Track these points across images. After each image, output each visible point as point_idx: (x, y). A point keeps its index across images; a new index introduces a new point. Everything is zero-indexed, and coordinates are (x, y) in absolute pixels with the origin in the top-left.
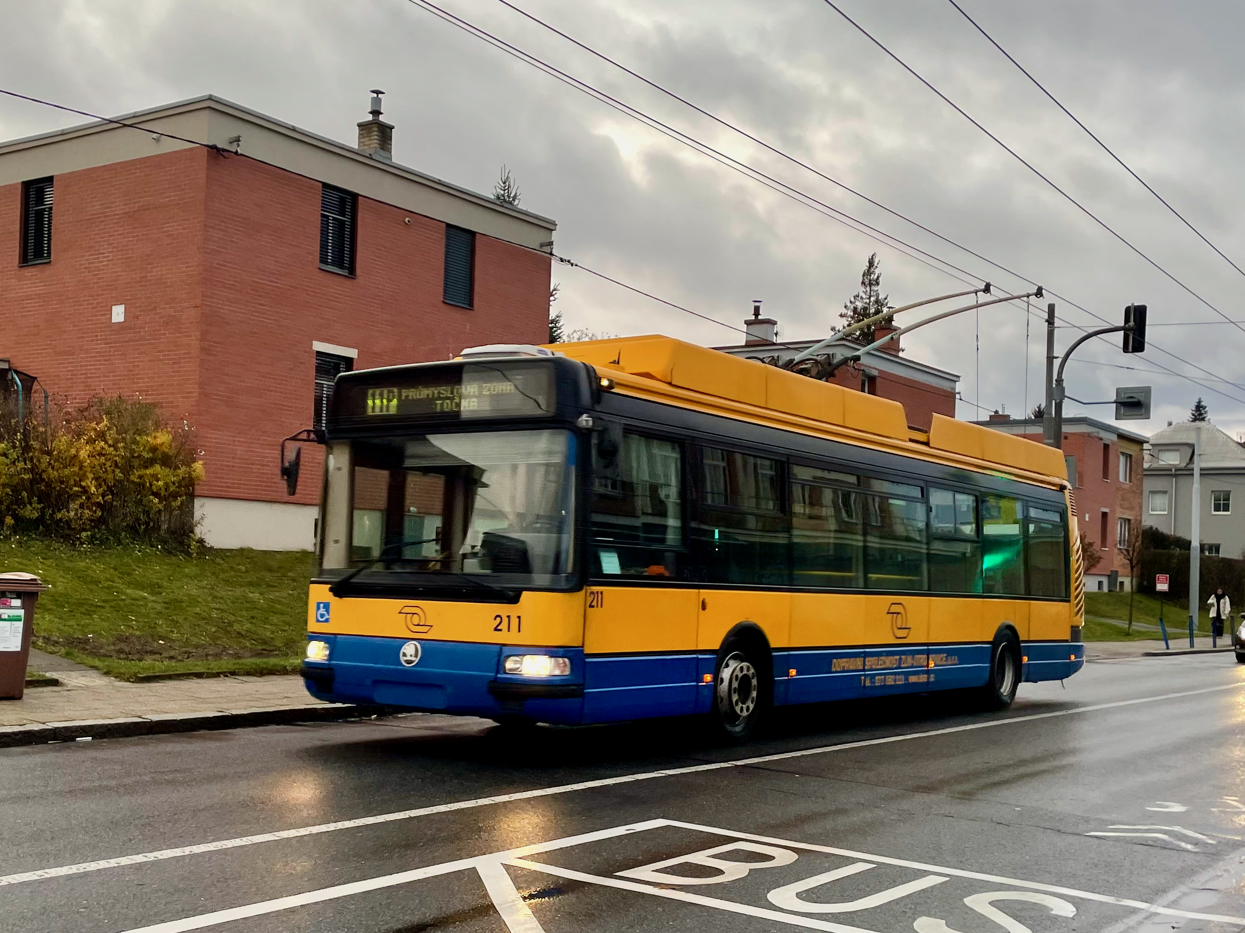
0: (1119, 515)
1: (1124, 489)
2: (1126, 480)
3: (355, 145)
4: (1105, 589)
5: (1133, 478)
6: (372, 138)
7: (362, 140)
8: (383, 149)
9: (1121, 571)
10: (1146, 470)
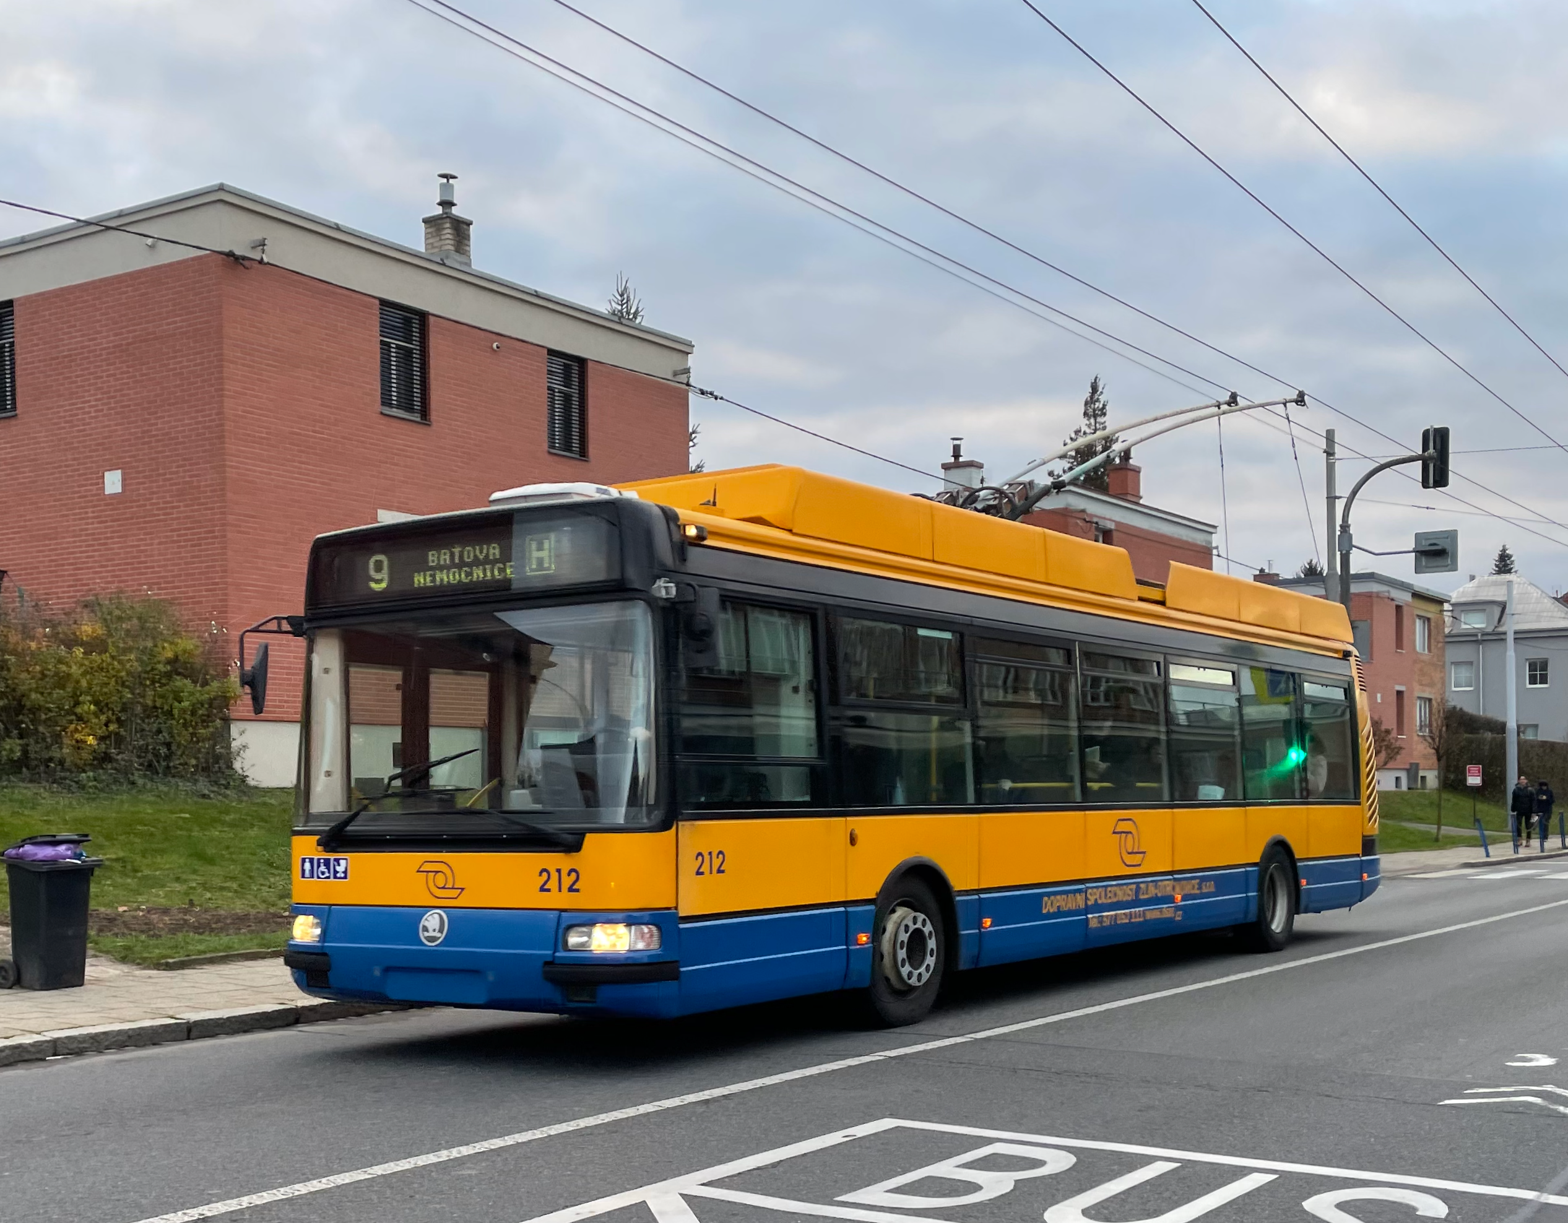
0: (1417, 694)
1: (1423, 661)
2: (1424, 650)
3: (421, 248)
4: (1404, 787)
5: (1433, 647)
6: (443, 237)
7: (431, 241)
8: (457, 250)
9: (1422, 763)
10: (1447, 636)
